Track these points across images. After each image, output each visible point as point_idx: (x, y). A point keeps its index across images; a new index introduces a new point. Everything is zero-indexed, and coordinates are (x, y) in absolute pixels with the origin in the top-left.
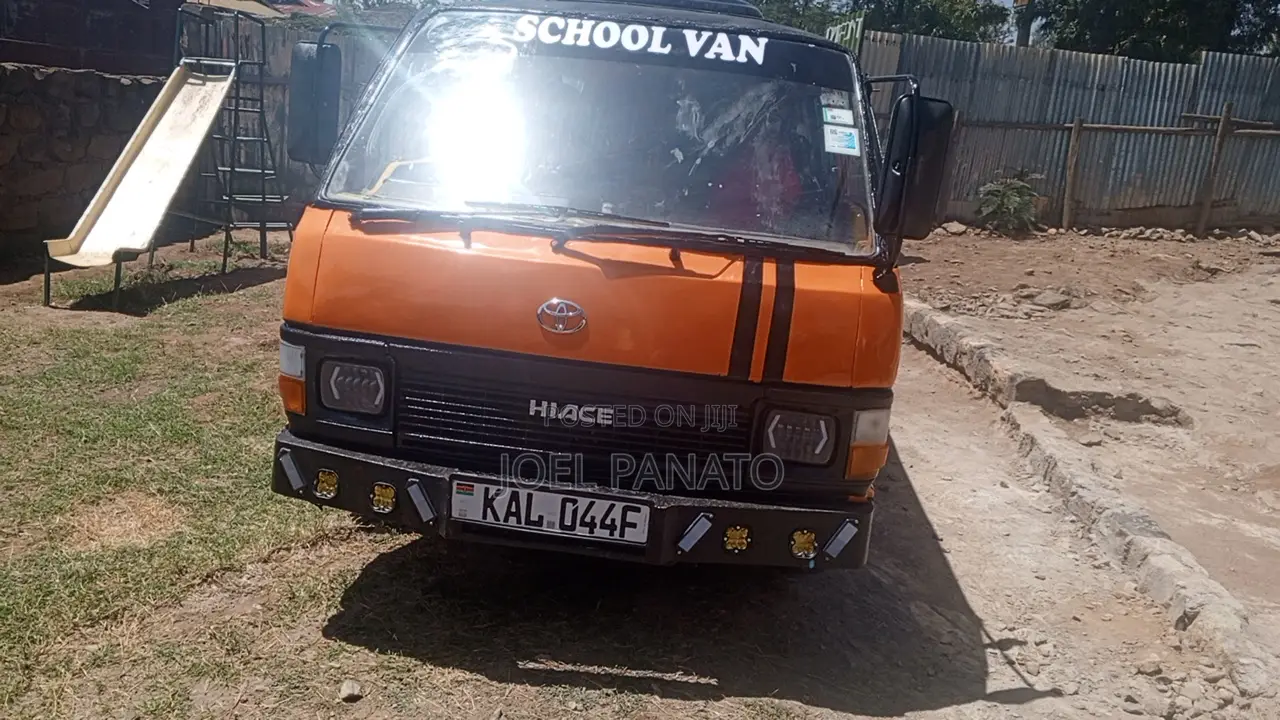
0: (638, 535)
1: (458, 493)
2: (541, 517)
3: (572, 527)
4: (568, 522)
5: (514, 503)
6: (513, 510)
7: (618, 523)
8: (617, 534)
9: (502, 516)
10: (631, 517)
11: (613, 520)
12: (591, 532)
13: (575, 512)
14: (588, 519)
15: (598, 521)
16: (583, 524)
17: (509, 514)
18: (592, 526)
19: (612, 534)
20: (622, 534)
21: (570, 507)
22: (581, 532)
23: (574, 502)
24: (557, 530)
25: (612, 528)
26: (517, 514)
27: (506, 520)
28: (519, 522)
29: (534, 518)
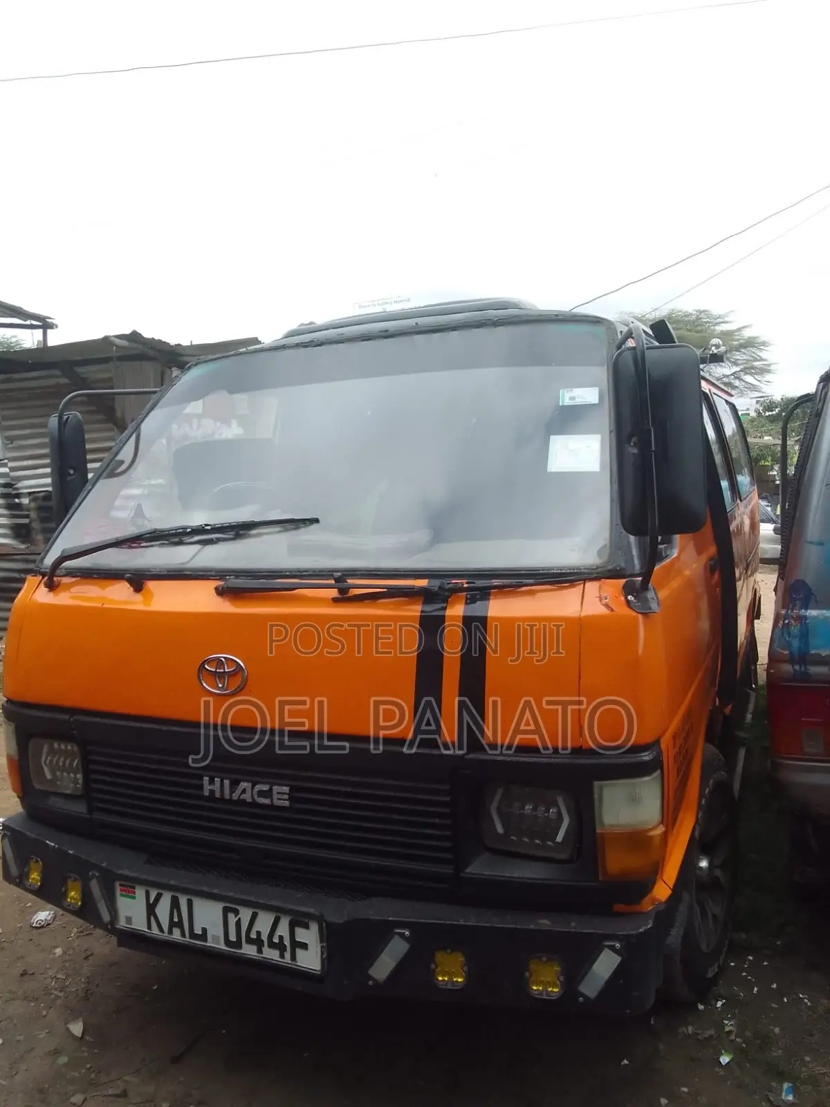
0: (310, 960)
1: (122, 895)
2: (204, 930)
3: (238, 944)
4: (233, 938)
5: (175, 911)
6: (176, 920)
7: (287, 942)
8: (288, 955)
9: (166, 928)
10: (302, 935)
11: (281, 938)
12: (260, 951)
13: (238, 924)
14: (253, 936)
15: (264, 938)
16: (250, 941)
17: (172, 924)
18: (258, 942)
19: (282, 956)
20: (293, 957)
21: (232, 919)
22: (249, 950)
23: (236, 912)
24: (223, 947)
25: (280, 947)
26: (180, 924)
27: (170, 932)
28: (183, 935)
29: (198, 931)
